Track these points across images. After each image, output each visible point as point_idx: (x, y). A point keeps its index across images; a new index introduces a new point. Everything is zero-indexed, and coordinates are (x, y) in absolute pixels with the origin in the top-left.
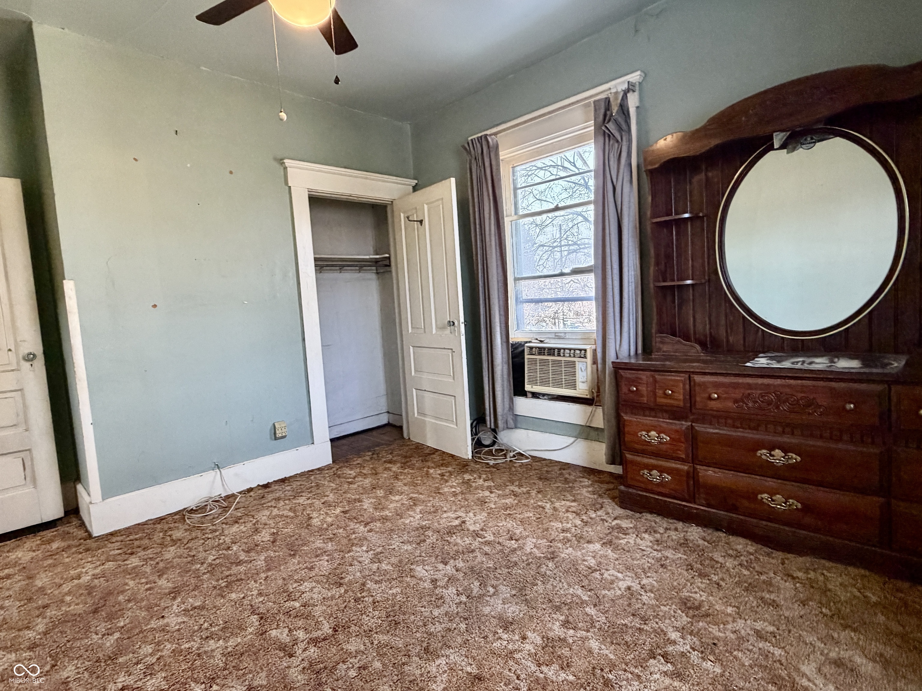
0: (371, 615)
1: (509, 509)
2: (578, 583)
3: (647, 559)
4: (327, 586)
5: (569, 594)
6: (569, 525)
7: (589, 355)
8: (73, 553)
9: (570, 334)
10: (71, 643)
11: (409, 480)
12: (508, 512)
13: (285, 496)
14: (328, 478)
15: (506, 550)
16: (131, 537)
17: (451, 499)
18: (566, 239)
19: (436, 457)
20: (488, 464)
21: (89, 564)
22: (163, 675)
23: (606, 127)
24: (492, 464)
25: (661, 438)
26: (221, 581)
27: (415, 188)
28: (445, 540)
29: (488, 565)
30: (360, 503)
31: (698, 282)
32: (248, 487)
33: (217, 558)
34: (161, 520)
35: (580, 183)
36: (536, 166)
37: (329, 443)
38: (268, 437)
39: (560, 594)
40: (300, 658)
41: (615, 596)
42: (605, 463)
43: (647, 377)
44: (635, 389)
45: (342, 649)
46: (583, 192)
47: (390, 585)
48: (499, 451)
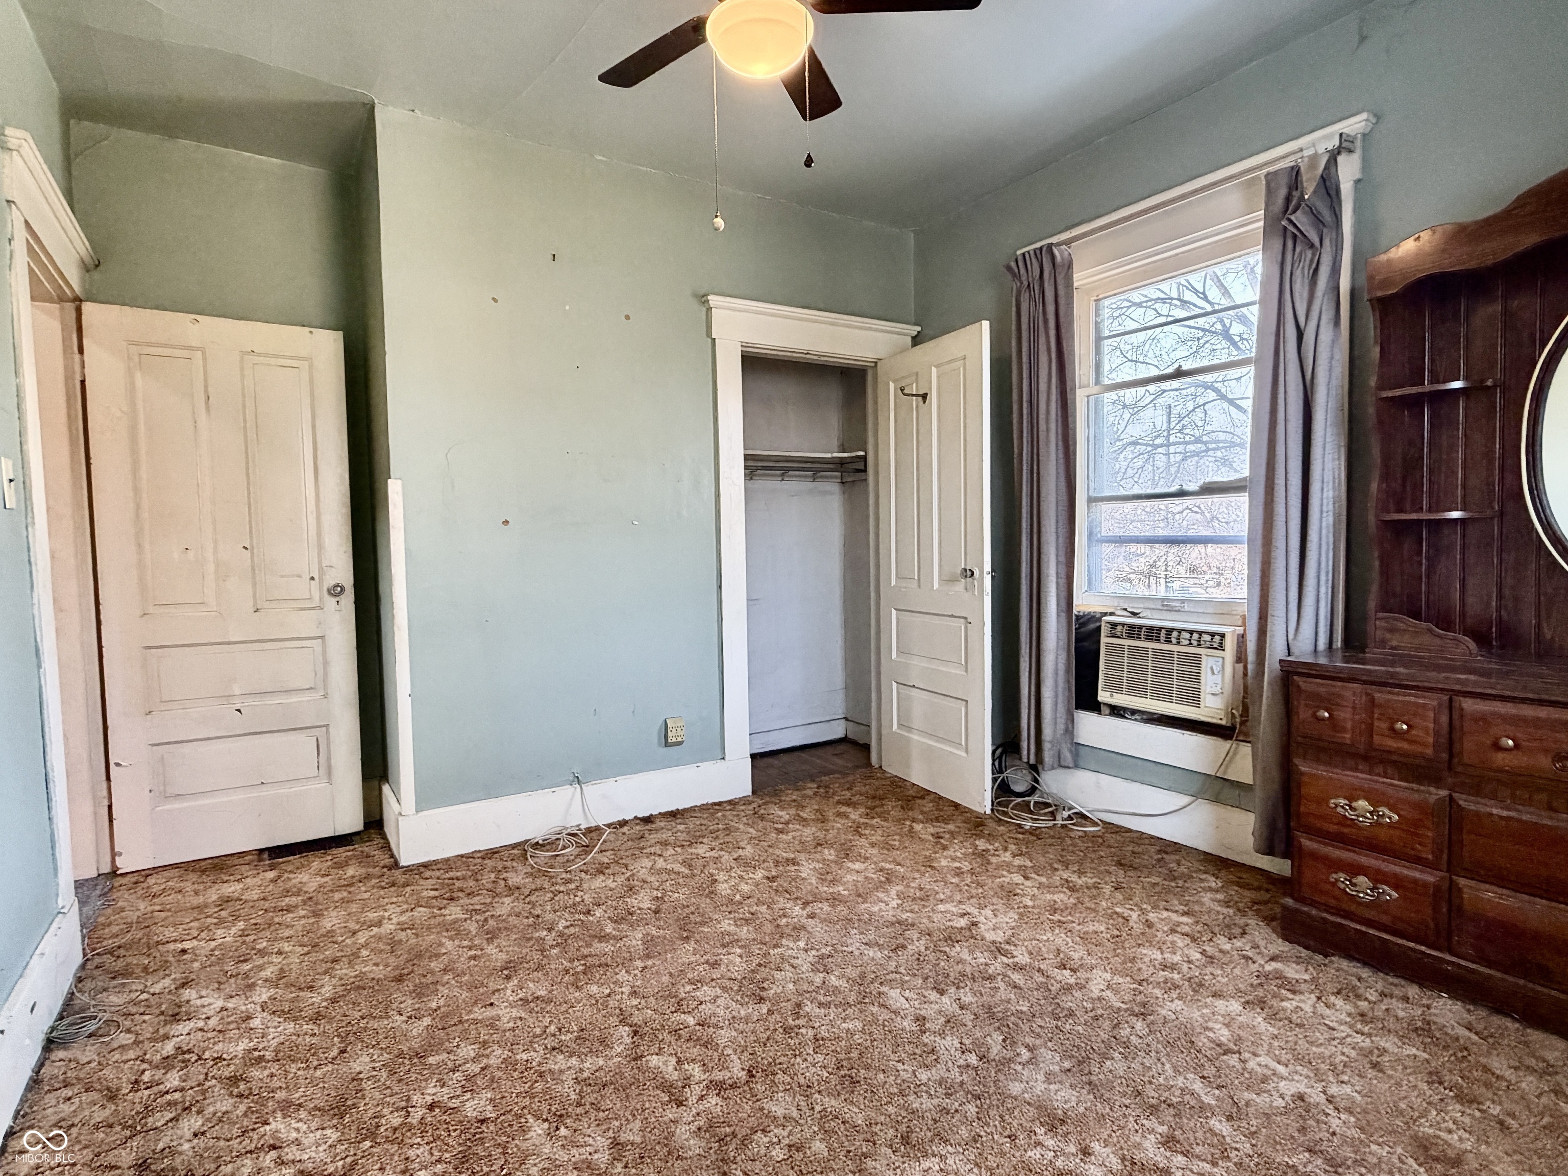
0: (810, 1059)
1: (1059, 912)
2: (1195, 1068)
3: (1340, 1046)
4: (739, 998)
5: (1176, 1085)
6: (1177, 958)
7: (1230, 644)
8: (373, 887)
9: (1191, 605)
10: (366, 1020)
11: (879, 838)
12: (1057, 917)
13: (677, 839)
14: (744, 819)
15: (1052, 985)
16: (451, 874)
17: (953, 881)
18: (1180, 431)
19: (928, 806)
20: (1020, 826)
21: (393, 906)
22: (489, 1096)
23: (1291, 221)
24: (1028, 827)
25: (1378, 816)
26: (576, 963)
27: (917, 340)
28: (941, 951)
29: (1018, 1008)
30: (796, 868)
31: (1476, 515)
32: (621, 819)
33: (572, 925)
34: (492, 853)
35: (1214, 329)
36: (1130, 301)
37: (749, 760)
38: (656, 741)
39: (1157, 1083)
40: (694, 1111)
41: (1271, 1106)
42: (1252, 851)
43: (1354, 694)
44: (1326, 715)
45: (762, 1109)
46: (1219, 346)
47: (843, 1014)
48: (1042, 807)
